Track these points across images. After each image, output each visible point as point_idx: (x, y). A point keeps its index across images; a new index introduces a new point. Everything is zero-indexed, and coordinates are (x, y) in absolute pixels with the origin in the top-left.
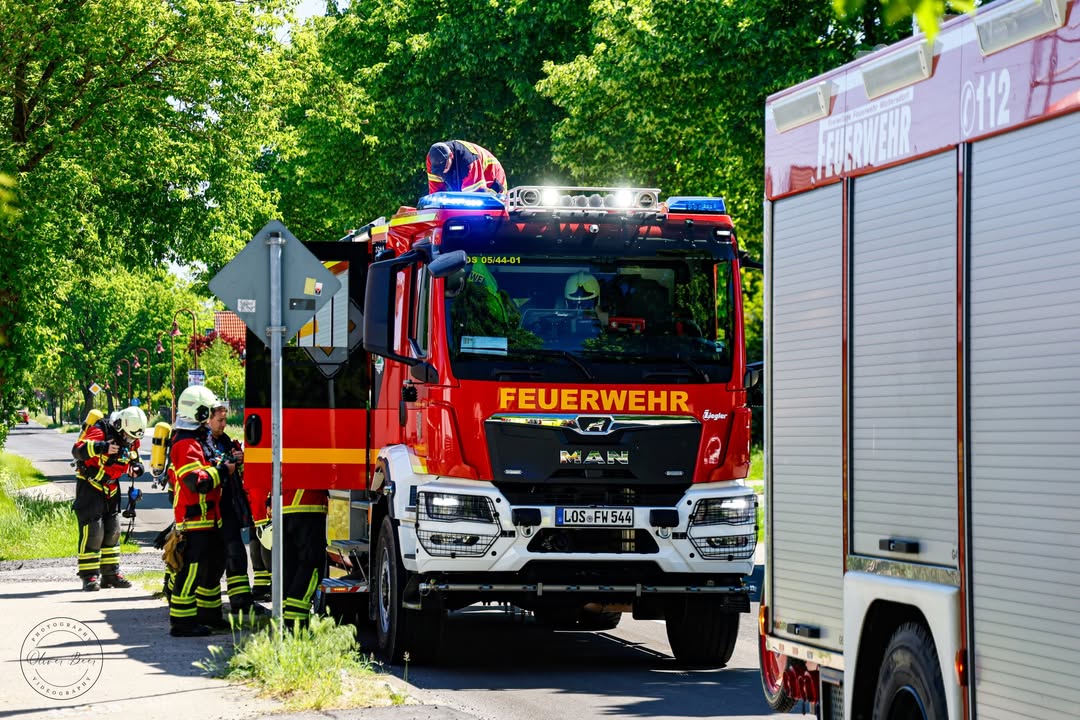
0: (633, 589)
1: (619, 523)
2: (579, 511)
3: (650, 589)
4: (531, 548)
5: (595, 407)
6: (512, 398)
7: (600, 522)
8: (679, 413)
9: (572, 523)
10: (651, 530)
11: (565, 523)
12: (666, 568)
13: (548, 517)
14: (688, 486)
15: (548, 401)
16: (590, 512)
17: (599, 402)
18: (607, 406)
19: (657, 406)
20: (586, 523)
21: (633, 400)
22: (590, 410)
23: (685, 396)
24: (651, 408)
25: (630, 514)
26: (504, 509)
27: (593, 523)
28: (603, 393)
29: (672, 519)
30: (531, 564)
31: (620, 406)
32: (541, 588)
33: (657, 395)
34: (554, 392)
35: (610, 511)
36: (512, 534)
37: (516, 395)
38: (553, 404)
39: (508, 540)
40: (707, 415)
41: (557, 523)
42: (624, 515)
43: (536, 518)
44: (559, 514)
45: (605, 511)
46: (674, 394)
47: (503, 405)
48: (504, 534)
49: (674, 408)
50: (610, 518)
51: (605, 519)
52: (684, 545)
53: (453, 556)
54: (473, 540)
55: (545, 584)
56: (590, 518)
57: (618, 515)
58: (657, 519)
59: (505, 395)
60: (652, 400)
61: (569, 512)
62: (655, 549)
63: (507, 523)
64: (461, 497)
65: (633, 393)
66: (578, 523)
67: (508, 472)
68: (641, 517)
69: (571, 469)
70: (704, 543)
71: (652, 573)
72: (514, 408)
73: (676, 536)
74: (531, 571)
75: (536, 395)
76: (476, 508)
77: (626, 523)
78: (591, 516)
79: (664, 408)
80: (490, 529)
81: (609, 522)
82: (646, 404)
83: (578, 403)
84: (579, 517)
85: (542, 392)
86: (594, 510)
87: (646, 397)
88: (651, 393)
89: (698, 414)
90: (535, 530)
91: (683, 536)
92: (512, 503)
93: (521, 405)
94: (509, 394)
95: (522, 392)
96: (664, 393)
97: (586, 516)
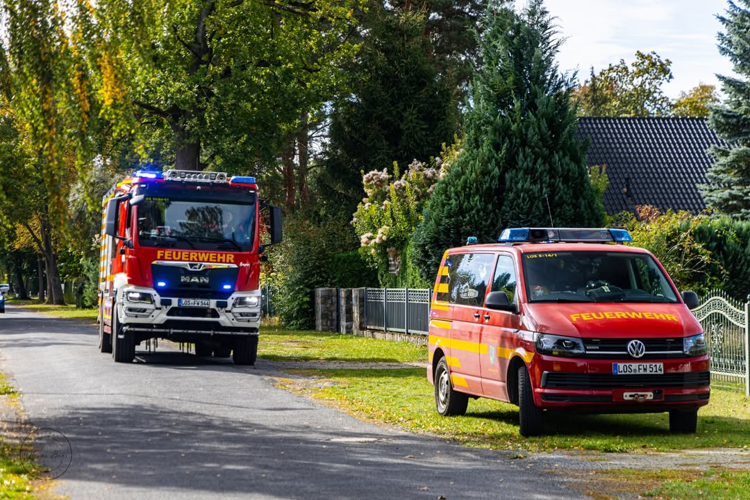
0: (210, 332)
1: (204, 305)
2: (187, 300)
3: (216, 332)
4: (168, 314)
5: (196, 259)
6: (162, 255)
7: (196, 305)
8: (230, 262)
9: (184, 305)
10: (217, 309)
11: (182, 305)
12: (223, 325)
13: (175, 302)
14: (233, 292)
15: (177, 256)
16: (192, 301)
17: (198, 257)
18: (201, 259)
19: (221, 260)
20: (190, 305)
21: (211, 257)
22: (194, 260)
23: (233, 256)
24: (219, 260)
25: (208, 303)
26: (158, 298)
27: (193, 305)
28: (199, 254)
29: (225, 305)
30: (168, 321)
31: (206, 259)
32: (172, 331)
33: (221, 255)
34: (179, 253)
35: (200, 301)
36: (160, 309)
37: (164, 253)
38: (179, 258)
39: (159, 311)
40: (241, 264)
41: (179, 305)
42: (206, 302)
43: (169, 303)
44: (179, 301)
45: (198, 301)
46: (228, 255)
47: (159, 257)
48: (157, 309)
49: (228, 261)
50: (200, 304)
51: (198, 304)
52: (230, 314)
53: (136, 317)
54: (144, 310)
55: (173, 329)
56: (192, 303)
58: (219, 305)
59: (159, 254)
60: (219, 257)
61: (184, 301)
62: (218, 316)
63: (158, 305)
64: (141, 293)
65: (211, 255)
66: (187, 305)
67: (159, 284)
68: (213, 303)
69: (186, 284)
70: (237, 315)
71: (217, 326)
72: (162, 258)
73: (227, 311)
74: (168, 324)
75: (172, 253)
76: (145, 297)
77: (207, 306)
79: (224, 261)
80: (152, 307)
82: (217, 259)
83: (189, 257)
84: (188, 303)
85: (174, 253)
86: (194, 300)
87: (217, 256)
88: (219, 255)
89: (238, 265)
90: (169, 308)
91: (230, 311)
92: (161, 296)
93: (166, 258)
94: (161, 253)
95: (166, 252)
96: (224, 255)
97: (190, 303)
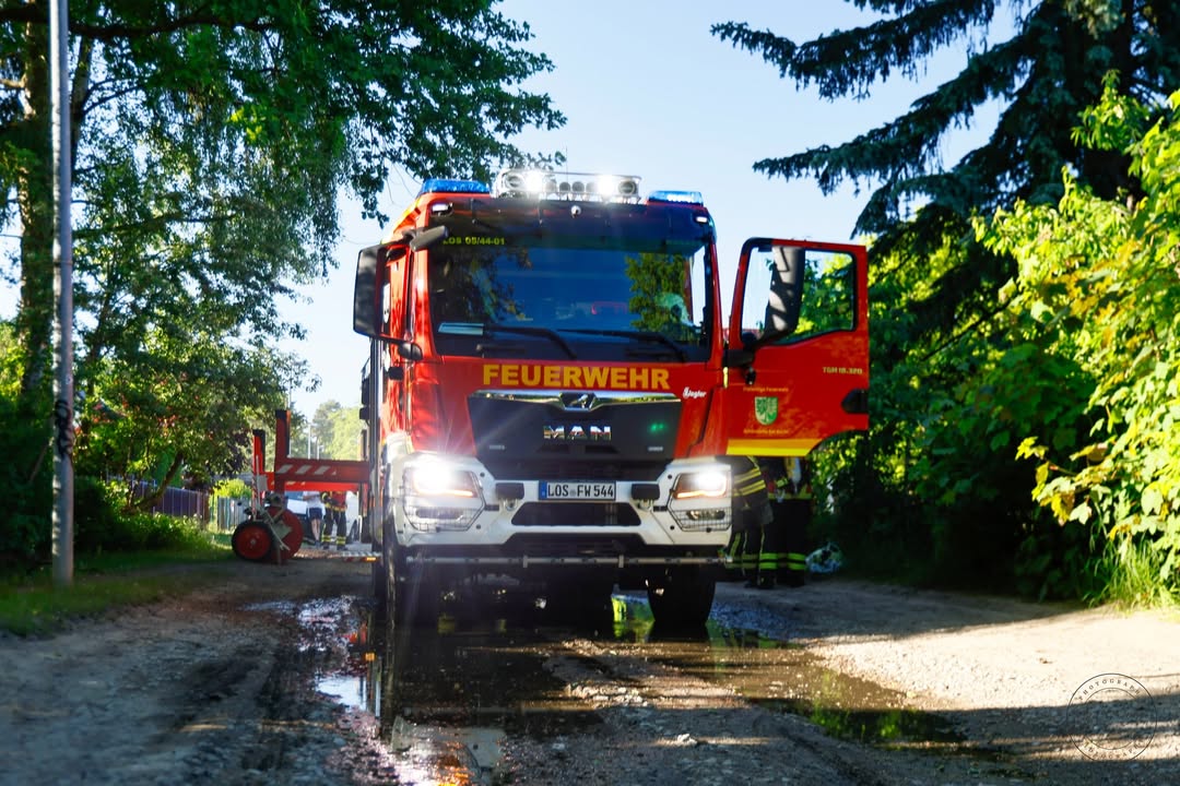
0: (614, 560)
1: (601, 496)
2: (562, 485)
3: (632, 561)
4: (516, 521)
5: (578, 384)
6: (495, 374)
7: (582, 496)
8: (660, 389)
9: (555, 497)
10: (633, 504)
11: (548, 497)
12: (648, 541)
13: (531, 490)
14: (669, 461)
15: (531, 377)
16: (572, 486)
17: (582, 378)
18: (590, 383)
19: (639, 383)
20: (569, 496)
21: (615, 377)
22: (573, 386)
23: (666, 374)
24: (633, 385)
25: (613, 488)
26: (488, 483)
27: (576, 497)
28: (586, 370)
29: (654, 493)
30: (516, 538)
31: (602, 383)
32: (527, 561)
33: (639, 372)
34: (537, 370)
35: (593, 486)
36: (496, 508)
37: (500, 371)
38: (537, 380)
39: (492, 514)
40: (687, 393)
41: (540, 497)
42: (607, 489)
43: (519, 492)
44: (542, 489)
45: (588, 485)
46: (655, 372)
47: (487, 381)
48: (488, 508)
49: (655, 386)
50: (592, 492)
51: (588, 492)
52: (664, 516)
53: (438, 530)
54: (457, 513)
55: (530, 556)
56: (573, 492)
57: (601, 488)
58: (637, 493)
59: (488, 372)
60: (634, 377)
61: (552, 486)
62: (637, 522)
63: (491, 499)
65: (615, 371)
66: (562, 497)
67: (491, 447)
68: (622, 491)
69: (557, 445)
70: (684, 515)
71: (635, 544)
72: (496, 383)
73: (656, 509)
74: (517, 544)
75: (519, 371)
77: (608, 497)
78: (574, 491)
79: (645, 385)
80: (474, 503)
81: (592, 496)
82: (628, 381)
83: (561, 379)
84: (563, 491)
85: (525, 369)
86: (577, 484)
87: (628, 374)
88: (633, 372)
89: (679, 394)
90: (519, 504)
91: (664, 508)
92: (496, 478)
93: (505, 381)
94: (492, 371)
95: (505, 368)
96: (645, 372)
97: (569, 490)
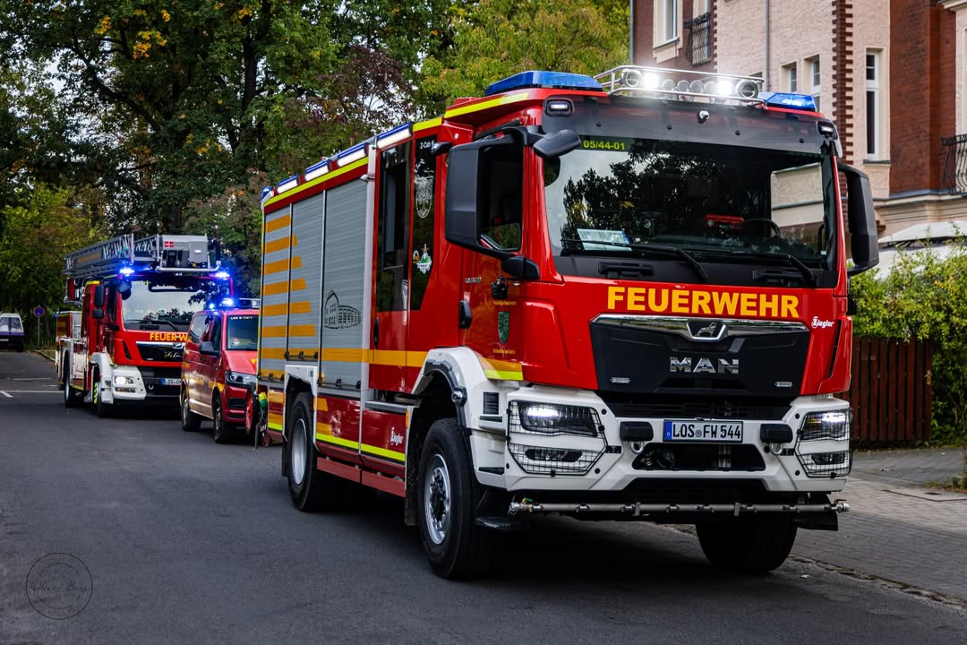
0: (731, 507)
1: (728, 438)
2: (688, 424)
3: (750, 508)
4: (637, 465)
5: (707, 310)
6: (621, 298)
7: (709, 437)
8: (790, 318)
9: (680, 438)
10: (760, 446)
11: (673, 438)
12: (771, 488)
13: (657, 429)
14: (793, 398)
15: (658, 302)
16: (699, 425)
17: (711, 304)
18: (719, 311)
19: (769, 310)
20: (695, 438)
21: (744, 304)
22: (701, 313)
23: (795, 300)
24: (763, 313)
25: (740, 429)
26: (612, 424)
27: (702, 438)
28: (715, 295)
30: (638, 483)
31: (732, 311)
32: (639, 508)
33: (769, 299)
34: (665, 293)
35: (719, 425)
36: (618, 450)
37: (625, 295)
38: (663, 307)
39: (614, 456)
40: (816, 323)
41: (665, 438)
42: (734, 429)
44: (667, 428)
45: (714, 425)
46: (785, 298)
47: (611, 306)
48: (609, 449)
49: (784, 314)
50: (719, 433)
51: (714, 433)
52: (790, 461)
53: (553, 474)
54: (573, 455)
55: (643, 503)
56: (699, 432)
57: (727, 429)
58: (767, 435)
59: (613, 295)
60: (764, 304)
61: (678, 424)
62: (761, 466)
63: (614, 440)
64: (558, 407)
65: (745, 296)
66: (687, 438)
67: (614, 380)
68: (751, 431)
69: (683, 379)
70: (813, 460)
71: (757, 490)
73: (785, 452)
74: (637, 490)
75: (646, 295)
76: (579, 421)
77: (735, 438)
78: (701, 429)
79: (775, 313)
80: (595, 444)
81: (718, 438)
82: (757, 308)
83: (689, 305)
84: (688, 432)
85: (652, 292)
86: (704, 424)
87: (758, 301)
88: (763, 297)
89: (808, 323)
91: (792, 452)
92: (617, 414)
93: (631, 306)
94: (617, 294)
95: (632, 291)
96: (775, 297)
97: (694, 430)
